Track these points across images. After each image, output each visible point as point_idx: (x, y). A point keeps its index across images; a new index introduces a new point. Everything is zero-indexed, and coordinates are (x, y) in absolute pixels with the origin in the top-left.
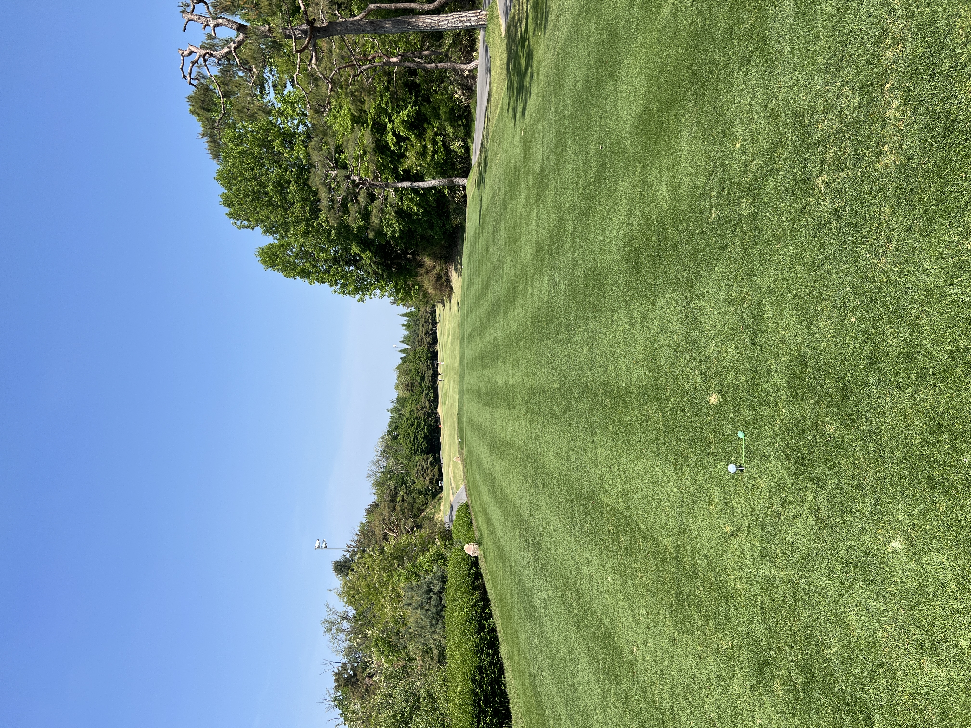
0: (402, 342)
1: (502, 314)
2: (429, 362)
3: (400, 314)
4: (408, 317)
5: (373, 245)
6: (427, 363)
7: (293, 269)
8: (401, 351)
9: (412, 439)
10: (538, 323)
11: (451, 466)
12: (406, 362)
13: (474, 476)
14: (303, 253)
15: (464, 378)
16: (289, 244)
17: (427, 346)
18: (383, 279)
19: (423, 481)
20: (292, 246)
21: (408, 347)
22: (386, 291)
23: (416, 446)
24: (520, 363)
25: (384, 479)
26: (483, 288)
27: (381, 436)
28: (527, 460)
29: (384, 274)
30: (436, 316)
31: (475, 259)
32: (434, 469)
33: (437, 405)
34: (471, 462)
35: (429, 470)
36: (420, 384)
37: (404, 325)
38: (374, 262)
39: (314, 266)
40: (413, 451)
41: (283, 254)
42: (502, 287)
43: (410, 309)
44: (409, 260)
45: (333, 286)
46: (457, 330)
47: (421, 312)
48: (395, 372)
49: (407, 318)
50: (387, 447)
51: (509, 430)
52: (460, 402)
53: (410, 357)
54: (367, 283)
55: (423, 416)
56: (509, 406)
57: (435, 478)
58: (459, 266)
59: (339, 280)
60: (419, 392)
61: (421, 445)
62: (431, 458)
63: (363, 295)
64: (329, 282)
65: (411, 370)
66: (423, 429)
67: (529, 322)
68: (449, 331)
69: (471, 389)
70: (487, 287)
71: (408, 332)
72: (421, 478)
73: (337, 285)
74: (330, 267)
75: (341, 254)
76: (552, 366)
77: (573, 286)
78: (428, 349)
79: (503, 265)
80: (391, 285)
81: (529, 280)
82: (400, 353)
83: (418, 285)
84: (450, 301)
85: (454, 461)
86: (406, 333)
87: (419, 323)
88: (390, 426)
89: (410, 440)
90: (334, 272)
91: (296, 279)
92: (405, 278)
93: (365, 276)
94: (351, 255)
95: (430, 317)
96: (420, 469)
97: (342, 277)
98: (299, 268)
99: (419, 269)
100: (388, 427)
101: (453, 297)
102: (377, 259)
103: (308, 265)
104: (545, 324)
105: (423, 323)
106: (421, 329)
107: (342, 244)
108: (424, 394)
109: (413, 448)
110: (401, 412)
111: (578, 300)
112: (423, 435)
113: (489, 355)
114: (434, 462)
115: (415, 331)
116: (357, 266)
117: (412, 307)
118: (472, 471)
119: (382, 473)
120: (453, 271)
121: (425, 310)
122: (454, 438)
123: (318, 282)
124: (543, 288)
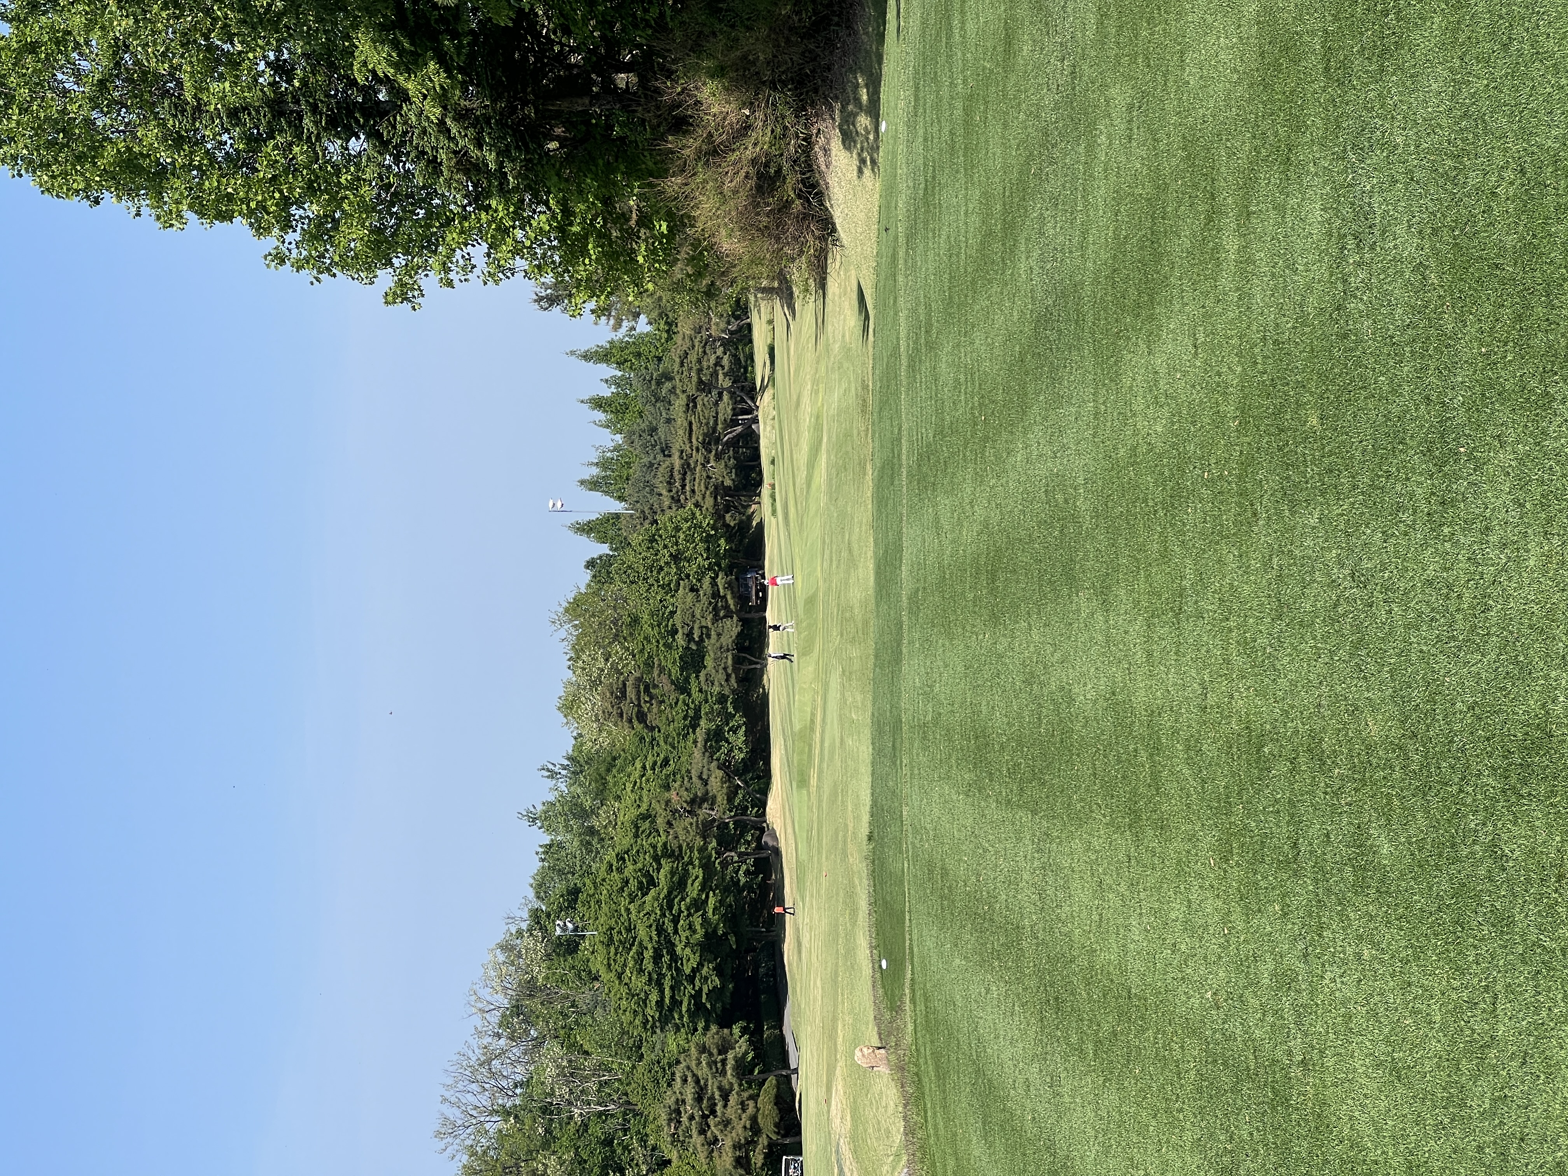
0: (593, 485)
1: (1089, 364)
2: (721, 581)
3: (584, 348)
4: (620, 364)
5: (455, 35)
6: (714, 584)
7: (80, 158)
8: (586, 529)
9: (648, 954)
10: (1278, 412)
11: (839, 1086)
12: (611, 581)
13: (962, 1146)
14: (130, 80)
15: (897, 660)
16: (62, 39)
17: (709, 502)
18: (504, 192)
19: (702, 1156)
20: (77, 45)
21: (617, 507)
22: (517, 252)
23: (667, 983)
24: (1189, 609)
25: (521, 1143)
26: (990, 233)
27: (500, 938)
28: (1235, 1090)
29: (508, 167)
30: (751, 357)
31: (945, 92)
32: (754, 1098)
33: (765, 791)
34: (941, 1076)
35: (733, 1099)
36: (683, 688)
37: (599, 403)
38: (462, 116)
39: (178, 141)
40: (651, 1011)
41: (37, 87)
42: (1084, 234)
43: (625, 324)
44: (625, 97)
45: (268, 230)
46: (859, 425)
47: (678, 339)
48: (563, 633)
49: (611, 371)
50: (530, 988)
51: (1136, 934)
52: (877, 779)
53: (630, 557)
54: (429, 215)
55: (699, 842)
56: (1135, 815)
57: (763, 1141)
58: (863, 121)
59: (300, 204)
60: (679, 724)
61: (691, 979)
62: (742, 1046)
63: (410, 270)
64: (251, 213)
65: (635, 621)
66: (699, 905)
67: (1230, 409)
68: (817, 427)
69: (936, 720)
70: (1010, 228)
71: (619, 438)
72: (697, 1140)
73: (287, 225)
74: (254, 142)
75: (304, 82)
76: (1357, 628)
77: (1463, 241)
78: (719, 515)
79: (1092, 126)
80: (541, 220)
81: (1229, 200)
82: (583, 539)
83: (670, 216)
84: (822, 285)
85: (853, 1066)
86: (610, 439)
87: (673, 391)
88: (541, 888)
89: (640, 958)
90: (273, 164)
91: (97, 202)
92: (607, 182)
93: (419, 181)
94: (353, 83)
95: (726, 361)
96: (689, 1098)
97: (311, 190)
98: (110, 152)
99: (672, 142)
100: (531, 894)
101: (833, 267)
102: (477, 103)
103: (150, 134)
104: (1314, 421)
105: (692, 390)
106: (681, 421)
107: (308, 38)
108: (700, 734)
109: (654, 997)
110: (595, 822)
111: (1488, 308)
112: (700, 932)
113: (1026, 558)
114: (753, 1064)
115: (653, 430)
116: (379, 136)
117: (637, 315)
118: (947, 1120)
119: (506, 1113)
120: (836, 145)
121: (698, 330)
122: (850, 952)
123: (201, 214)
124: (1299, 244)
